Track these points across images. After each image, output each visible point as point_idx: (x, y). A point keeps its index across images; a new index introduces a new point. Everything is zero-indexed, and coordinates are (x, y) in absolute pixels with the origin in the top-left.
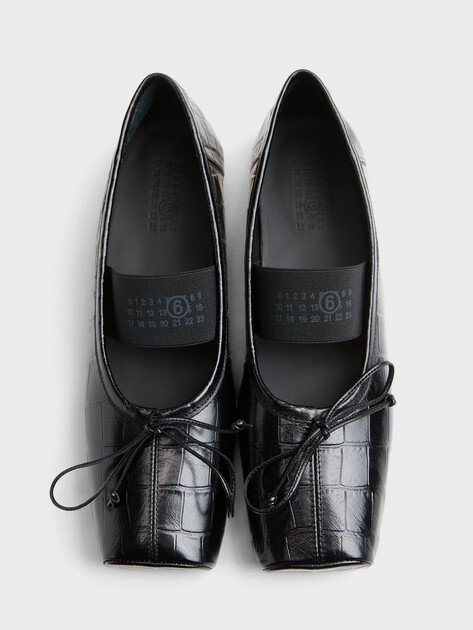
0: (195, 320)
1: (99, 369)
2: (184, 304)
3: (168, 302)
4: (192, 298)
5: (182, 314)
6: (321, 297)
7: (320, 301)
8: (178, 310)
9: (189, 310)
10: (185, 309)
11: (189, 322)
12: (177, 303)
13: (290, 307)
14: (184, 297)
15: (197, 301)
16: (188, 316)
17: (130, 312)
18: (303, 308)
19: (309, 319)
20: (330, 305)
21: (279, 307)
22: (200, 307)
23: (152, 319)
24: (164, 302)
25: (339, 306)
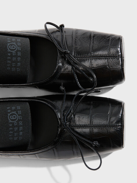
0: (19, 110)
1: (41, 152)
2: (12, 115)
3: (11, 121)
4: (9, 111)
5: (16, 115)
6: (10, 51)
7: (11, 51)
8: (14, 117)
9: (15, 112)
10: (14, 114)
11: (20, 112)
12: (12, 117)
13: (14, 64)
14: (9, 115)
15: (11, 109)
16: (17, 113)
17: (15, 139)
18: (14, 59)
19: (19, 56)
20: (14, 47)
21: (13, 69)
22: (13, 108)
23: (18, 129)
24: (11, 123)
25: (14, 44)
